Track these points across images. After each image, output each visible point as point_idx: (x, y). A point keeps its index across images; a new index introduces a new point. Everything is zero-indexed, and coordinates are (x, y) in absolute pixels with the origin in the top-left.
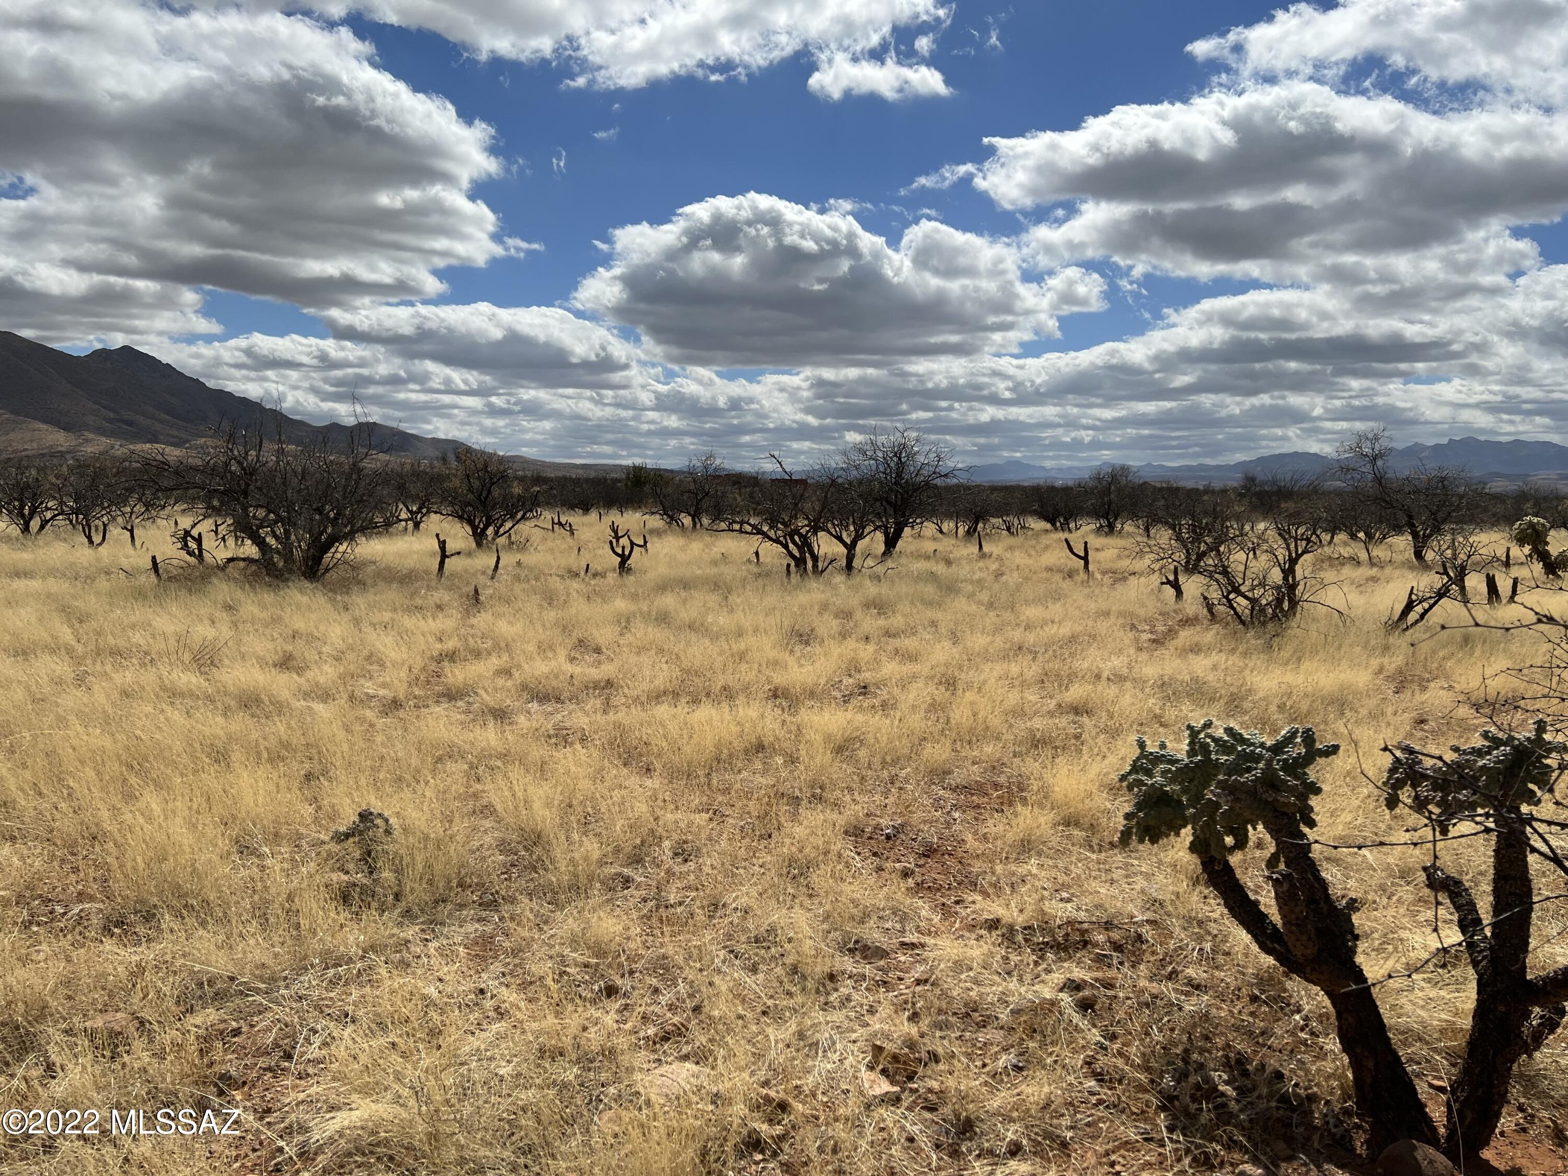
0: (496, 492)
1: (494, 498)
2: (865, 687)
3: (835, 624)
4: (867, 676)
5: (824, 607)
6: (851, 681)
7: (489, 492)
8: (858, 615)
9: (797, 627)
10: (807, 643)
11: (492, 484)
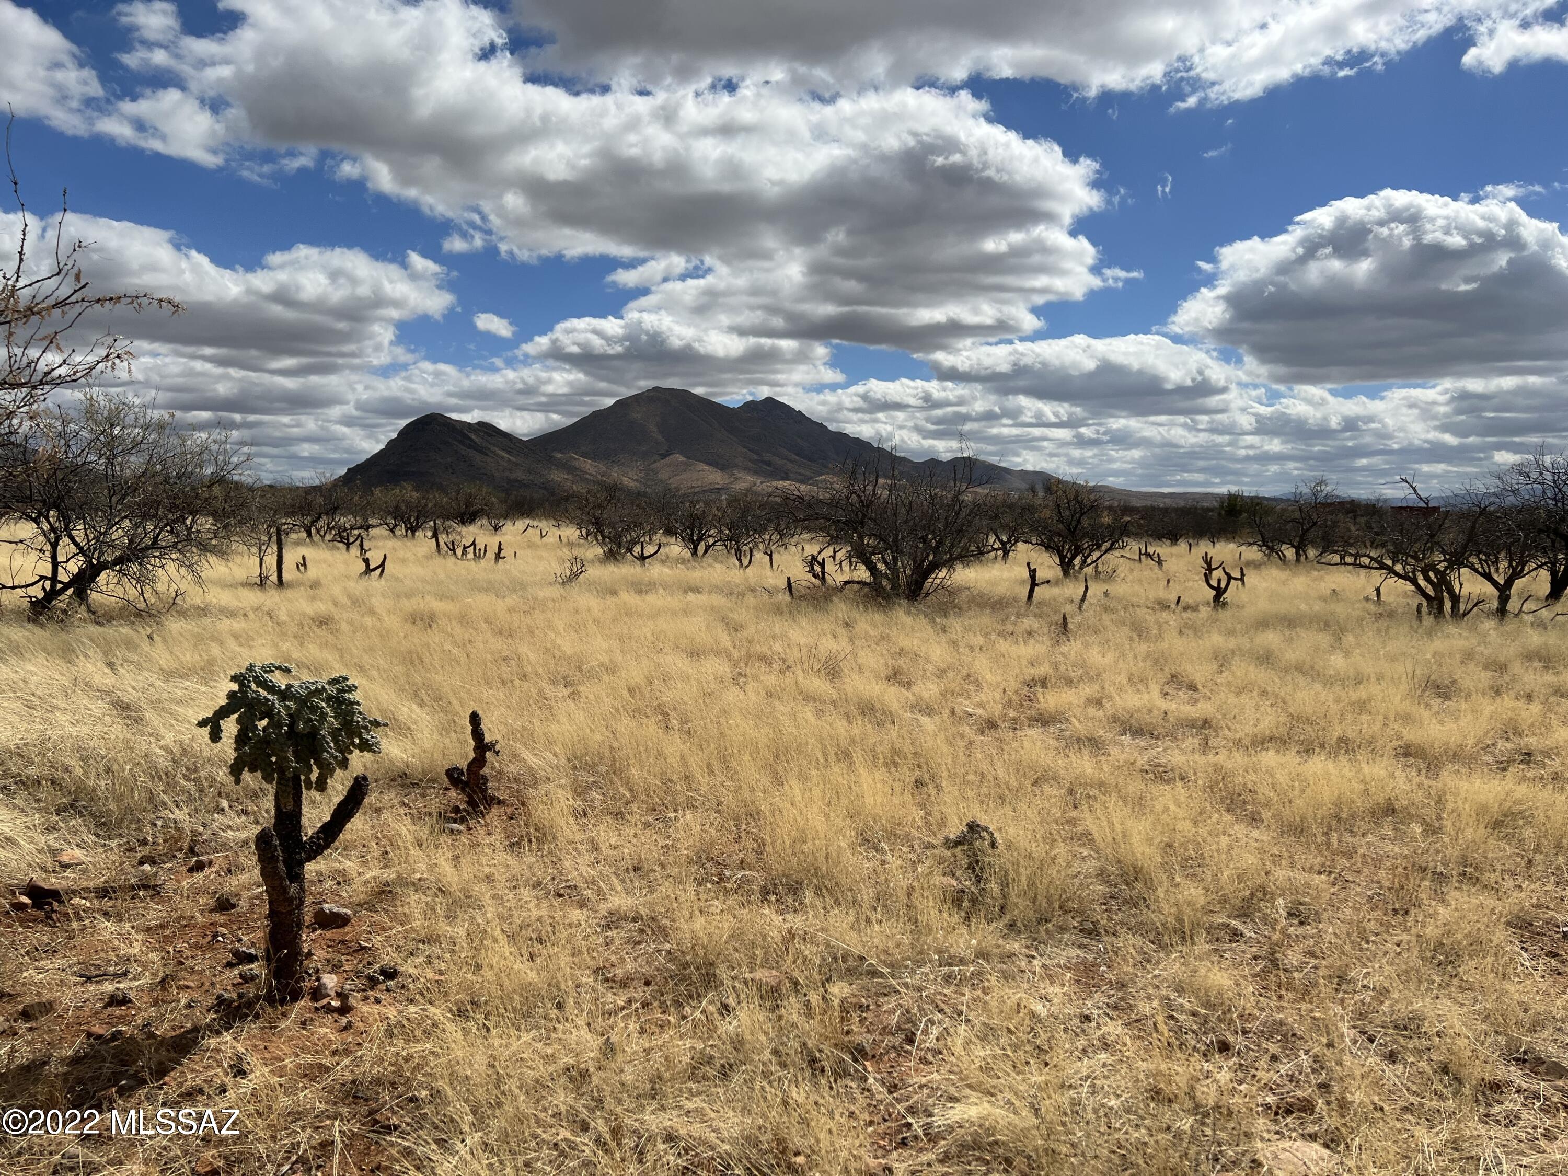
0: (1085, 522)
1: (1083, 528)
2: (1529, 754)
3: (1485, 677)
4: (1533, 742)
5: (1468, 656)
6: (1509, 746)
7: (1079, 521)
8: (1517, 668)
9: (1432, 678)
10: (1447, 697)
11: (1082, 514)
